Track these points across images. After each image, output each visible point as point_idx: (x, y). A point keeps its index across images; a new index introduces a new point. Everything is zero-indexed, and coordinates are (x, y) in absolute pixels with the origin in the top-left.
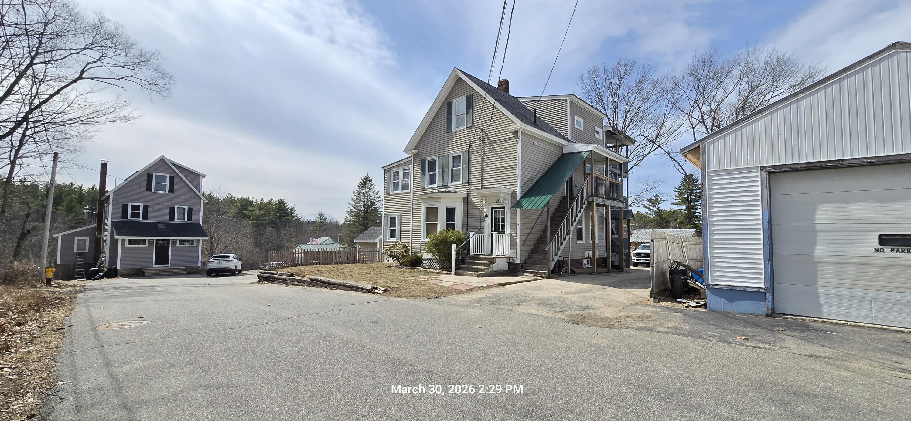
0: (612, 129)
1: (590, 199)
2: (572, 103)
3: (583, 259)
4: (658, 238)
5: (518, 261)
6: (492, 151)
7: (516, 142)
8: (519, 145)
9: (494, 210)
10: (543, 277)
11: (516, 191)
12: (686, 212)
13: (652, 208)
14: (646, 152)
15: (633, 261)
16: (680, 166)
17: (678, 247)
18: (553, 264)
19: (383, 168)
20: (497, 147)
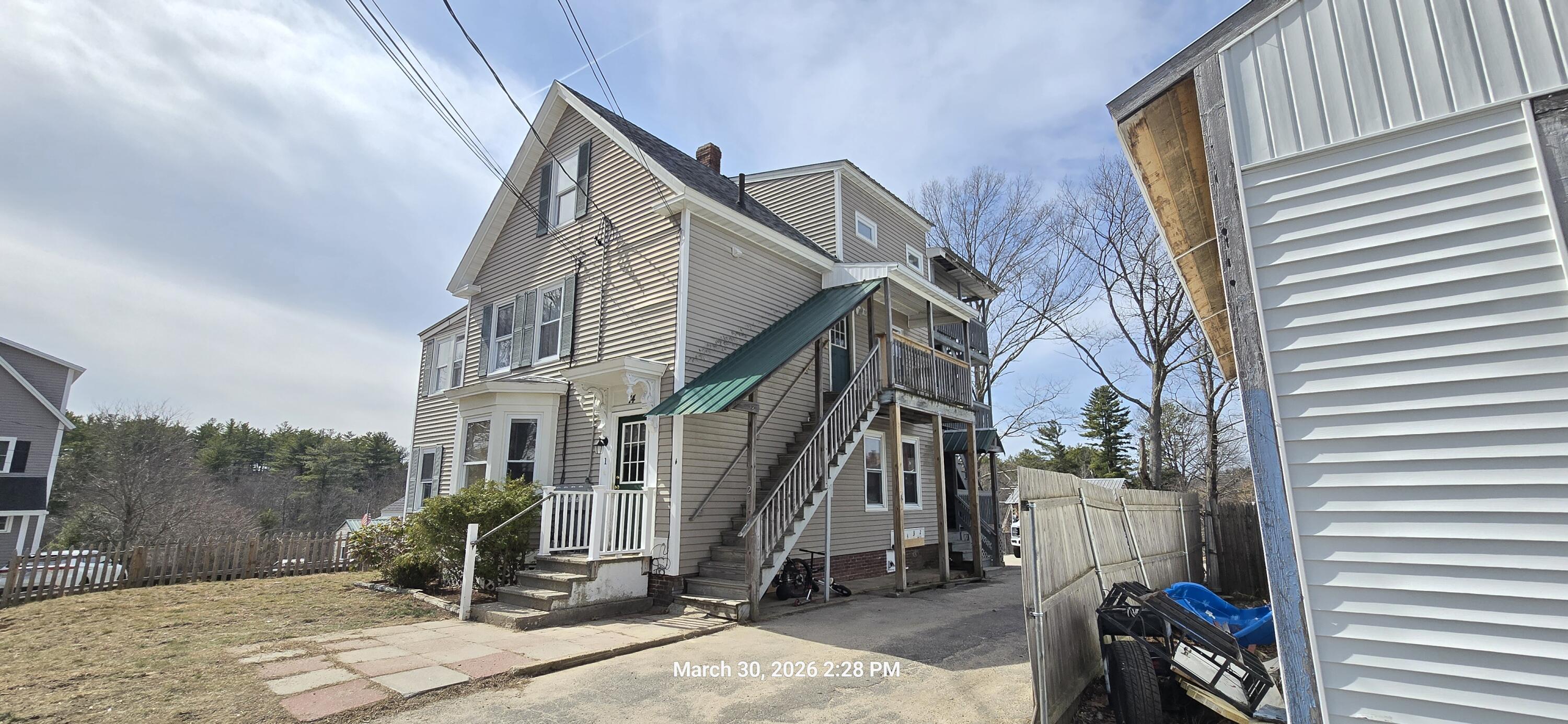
0: (946, 255)
1: (886, 399)
2: (844, 180)
3: (884, 551)
4: (1050, 493)
5: (673, 570)
6: (627, 270)
7: (676, 241)
8: (684, 249)
9: (624, 425)
10: (730, 620)
11: (671, 368)
12: (1103, 448)
13: (1047, 442)
14: (1028, 337)
15: (1013, 544)
16: (1091, 357)
17: (1113, 518)
18: (769, 576)
19: (421, 335)
20: (635, 260)
